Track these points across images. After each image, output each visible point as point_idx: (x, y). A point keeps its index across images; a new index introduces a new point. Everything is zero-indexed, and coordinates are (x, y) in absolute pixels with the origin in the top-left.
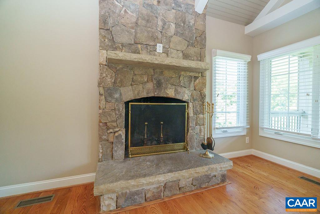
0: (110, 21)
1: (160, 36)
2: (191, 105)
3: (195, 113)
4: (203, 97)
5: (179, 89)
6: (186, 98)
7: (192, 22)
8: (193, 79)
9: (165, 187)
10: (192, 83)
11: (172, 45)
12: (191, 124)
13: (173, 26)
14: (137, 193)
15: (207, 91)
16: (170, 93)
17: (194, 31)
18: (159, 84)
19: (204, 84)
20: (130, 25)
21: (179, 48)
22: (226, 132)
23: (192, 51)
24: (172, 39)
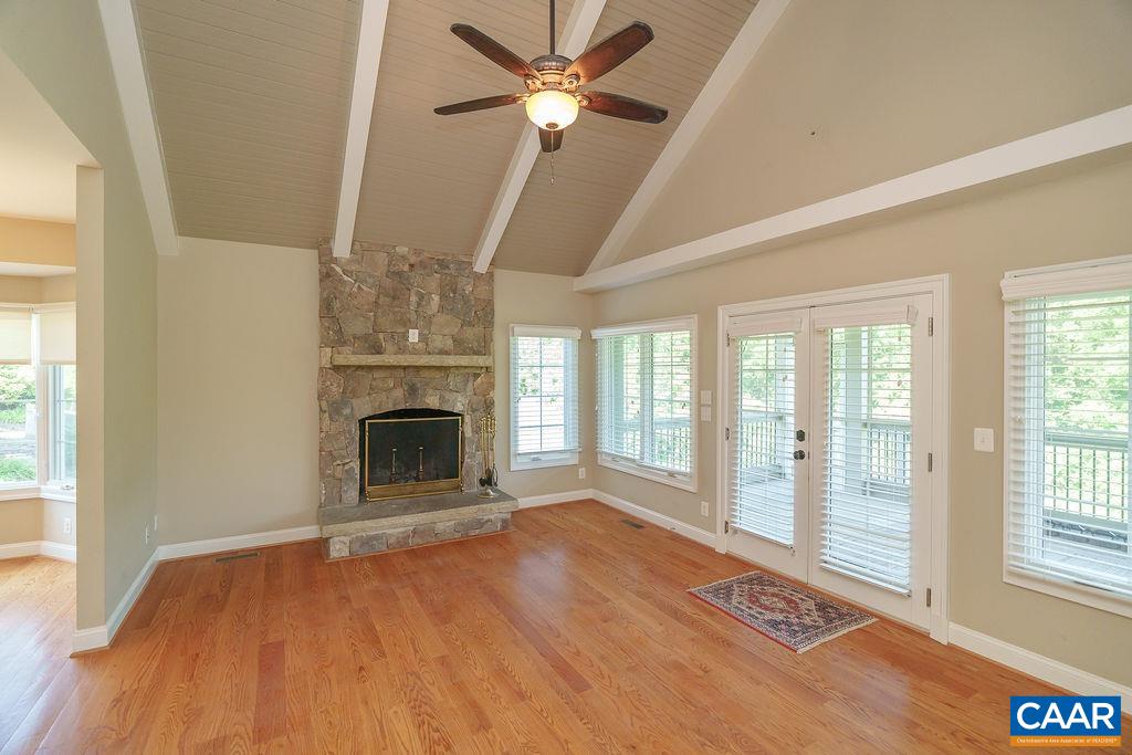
0: (337, 305)
1: (413, 317)
2: (467, 419)
3: (477, 430)
4: (489, 406)
5: (448, 396)
6: (458, 408)
7: (469, 288)
8: (471, 378)
9: (414, 532)
10: (470, 384)
11: (433, 330)
12: (467, 449)
13: (436, 298)
14: (375, 538)
15: (497, 395)
16: (432, 402)
17: (473, 303)
18: (413, 390)
19: (492, 386)
20: (366, 307)
21: (446, 332)
22: (538, 459)
23: (469, 333)
24: (434, 320)
